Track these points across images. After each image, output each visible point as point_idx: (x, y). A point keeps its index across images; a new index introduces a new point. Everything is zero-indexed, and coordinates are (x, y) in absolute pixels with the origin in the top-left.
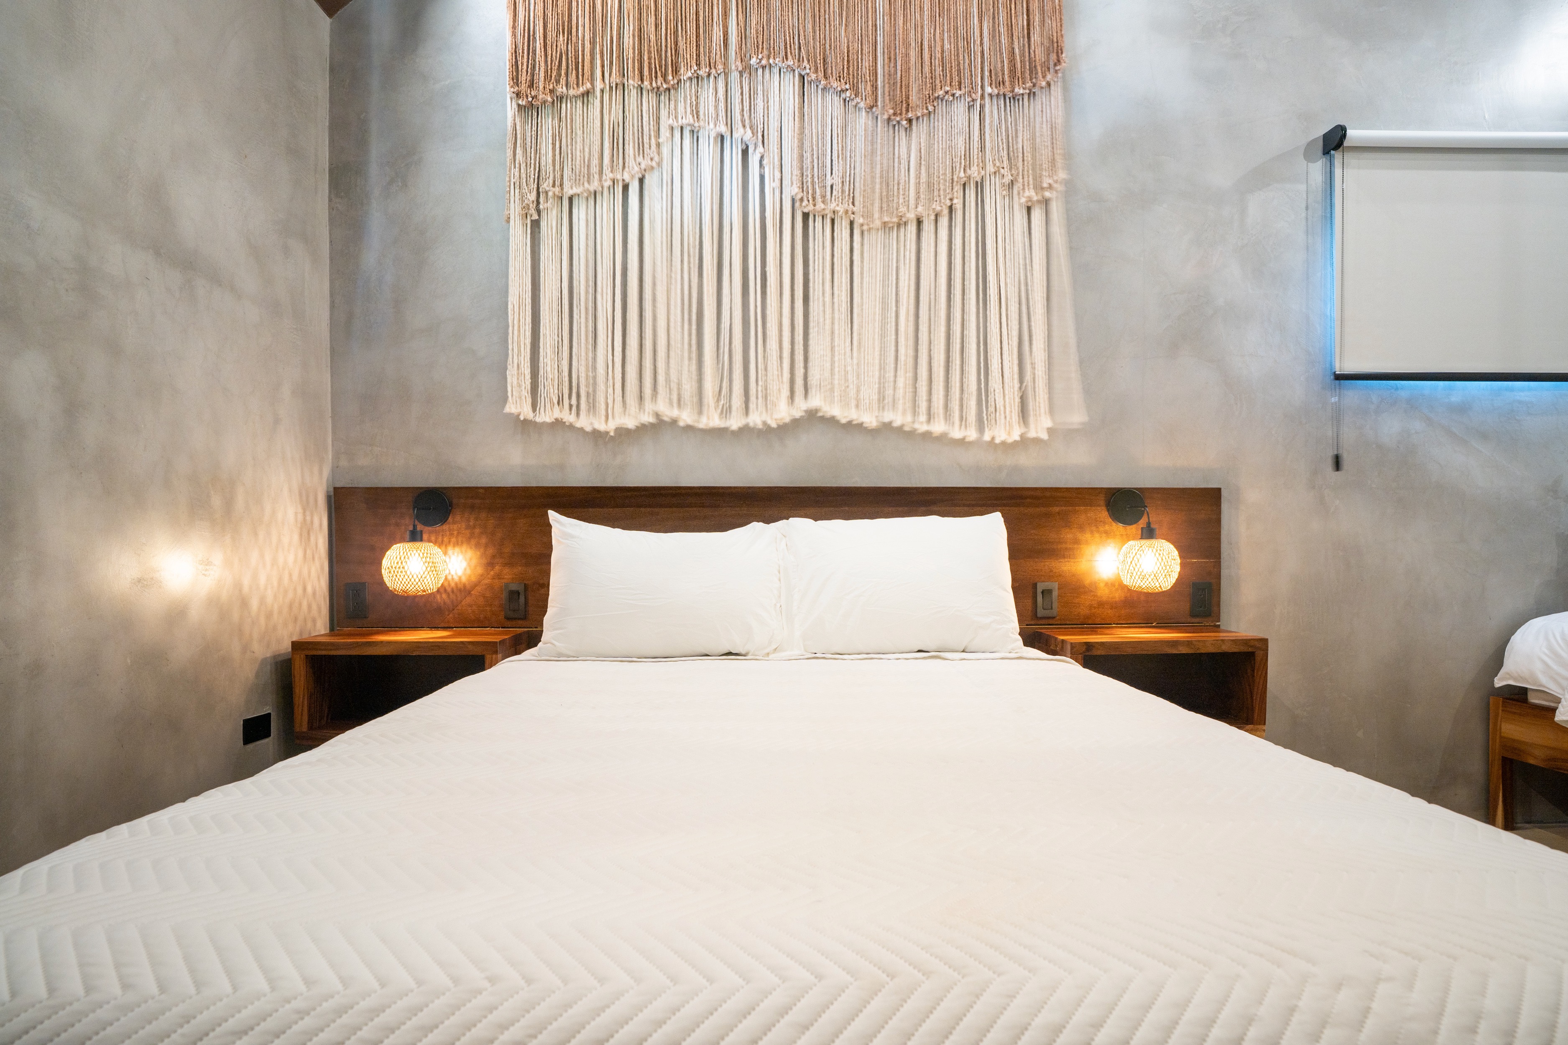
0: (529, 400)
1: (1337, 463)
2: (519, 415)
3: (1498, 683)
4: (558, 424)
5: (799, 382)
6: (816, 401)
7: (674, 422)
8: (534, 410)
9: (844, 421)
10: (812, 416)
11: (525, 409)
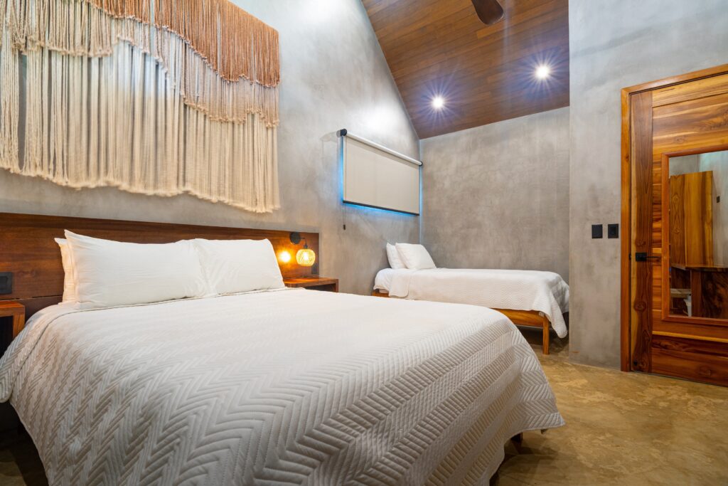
0: (17, 162)
1: (344, 228)
2: (9, 169)
3: (375, 288)
4: (39, 178)
5: (181, 178)
6: (189, 188)
7: (117, 187)
8: (21, 168)
9: (201, 198)
10: (186, 193)
11: (15, 167)
